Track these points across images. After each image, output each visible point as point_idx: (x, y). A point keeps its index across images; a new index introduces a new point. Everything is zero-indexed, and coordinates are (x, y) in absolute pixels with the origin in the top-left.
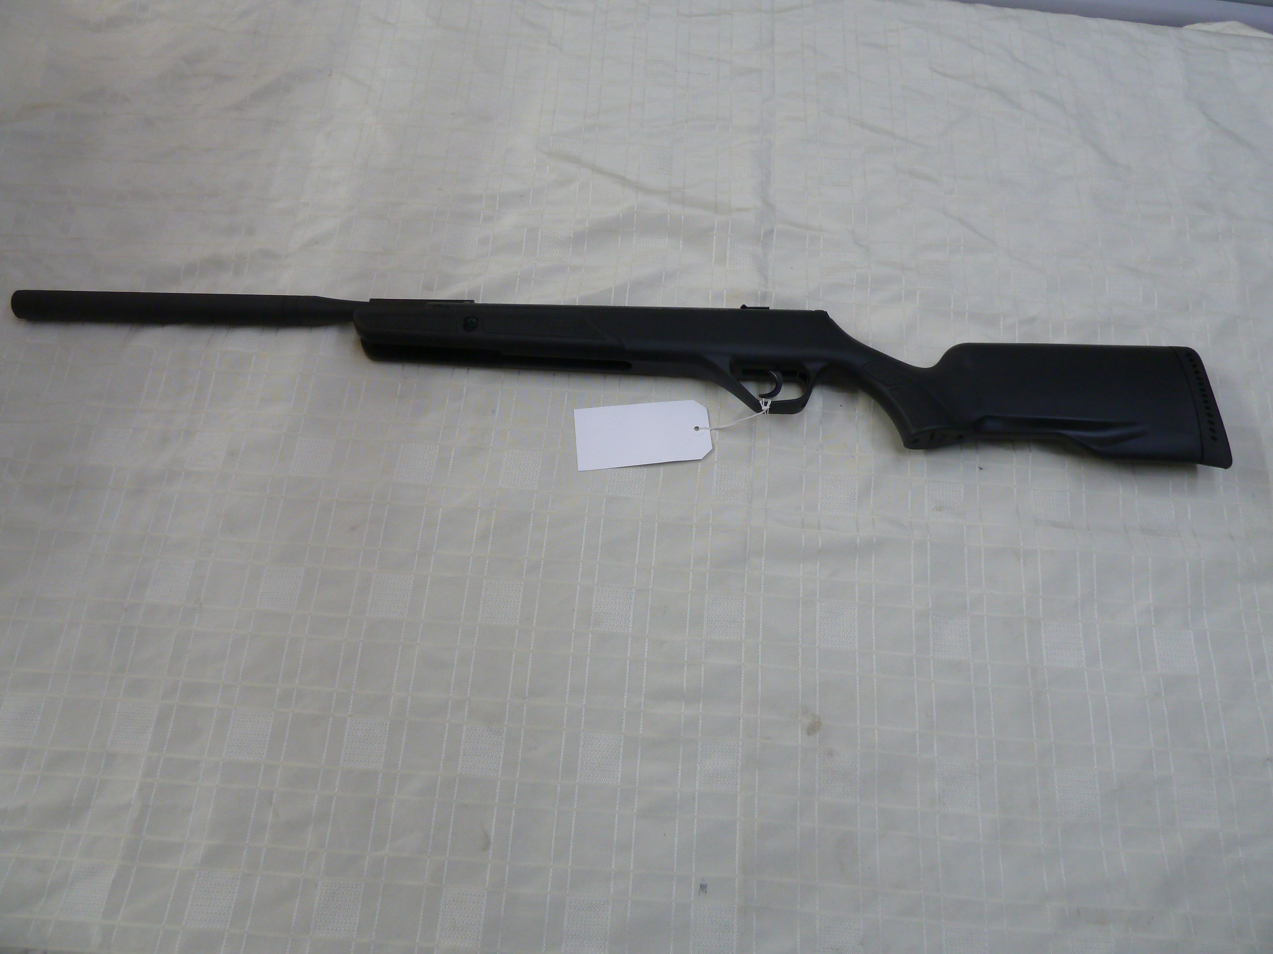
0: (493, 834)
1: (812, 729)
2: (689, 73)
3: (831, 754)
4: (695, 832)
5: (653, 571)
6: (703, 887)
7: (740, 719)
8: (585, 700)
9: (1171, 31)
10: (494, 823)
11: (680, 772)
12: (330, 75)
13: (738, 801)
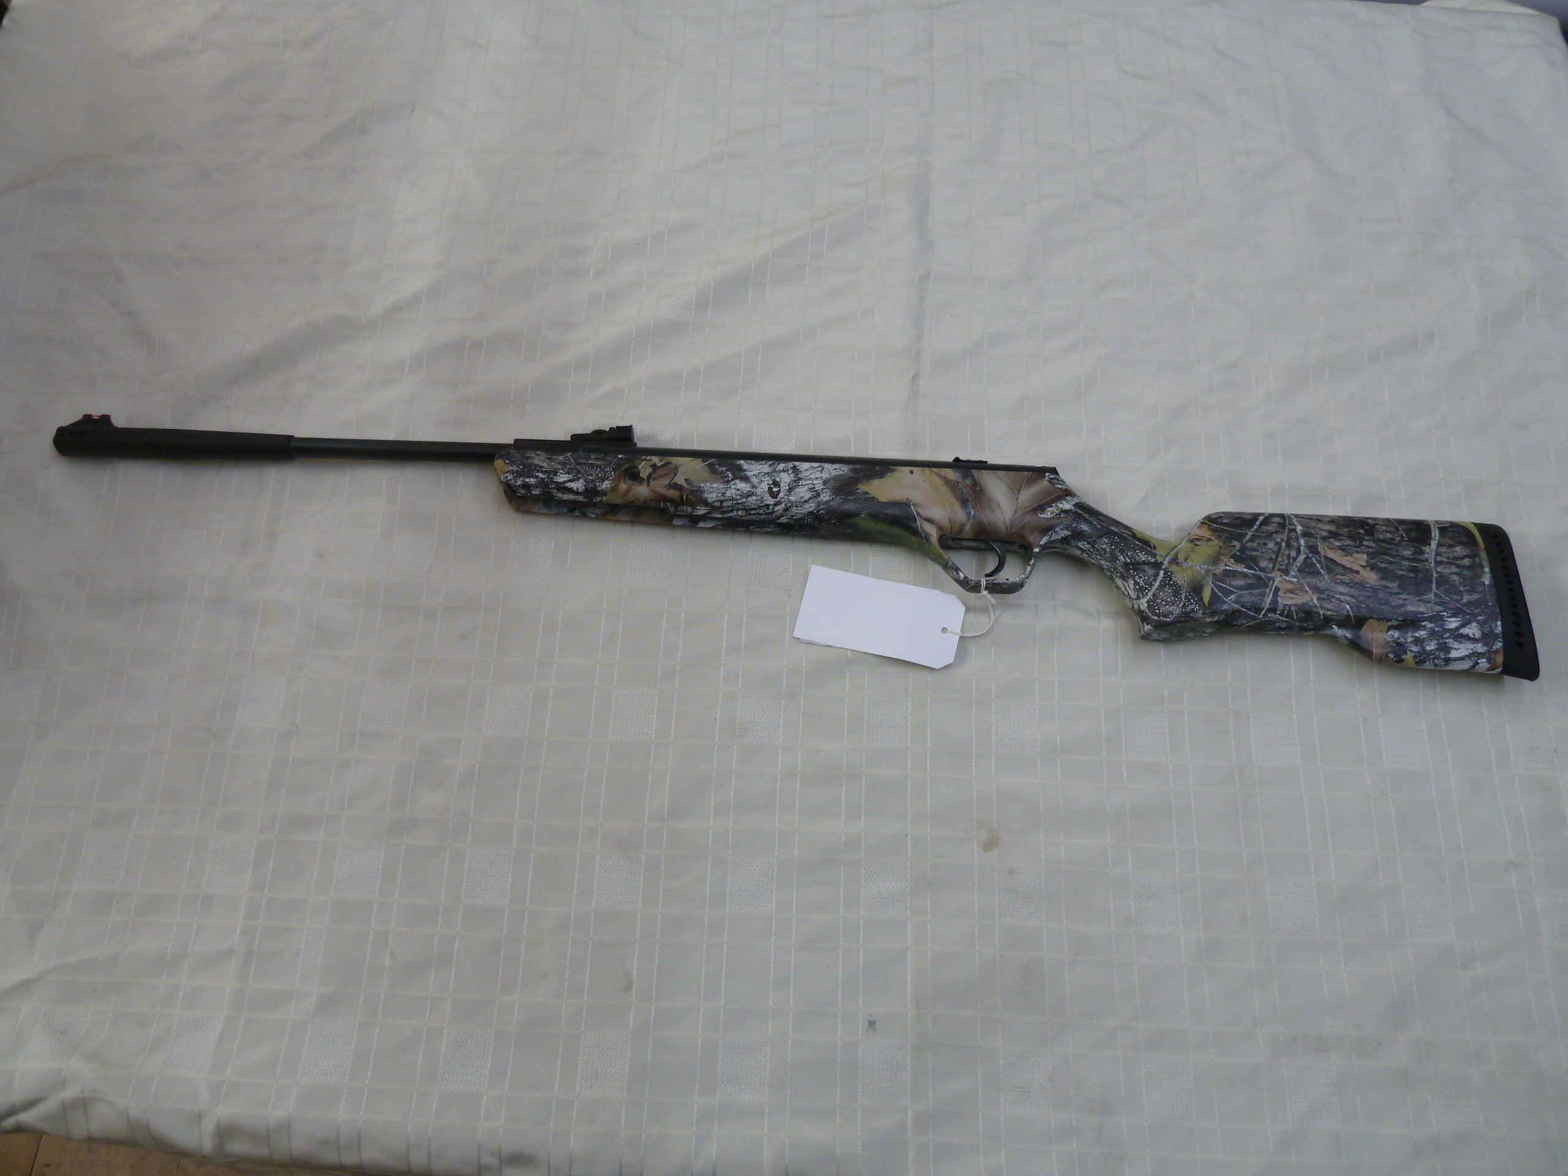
0: (635, 972)
1: (990, 845)
2: (833, 86)
3: (1012, 872)
4: (861, 963)
5: (803, 672)
6: (872, 1024)
7: (907, 836)
8: (731, 821)
9: (1407, 10)
10: (635, 962)
11: (842, 896)
12: (412, 111)
13: (909, 928)
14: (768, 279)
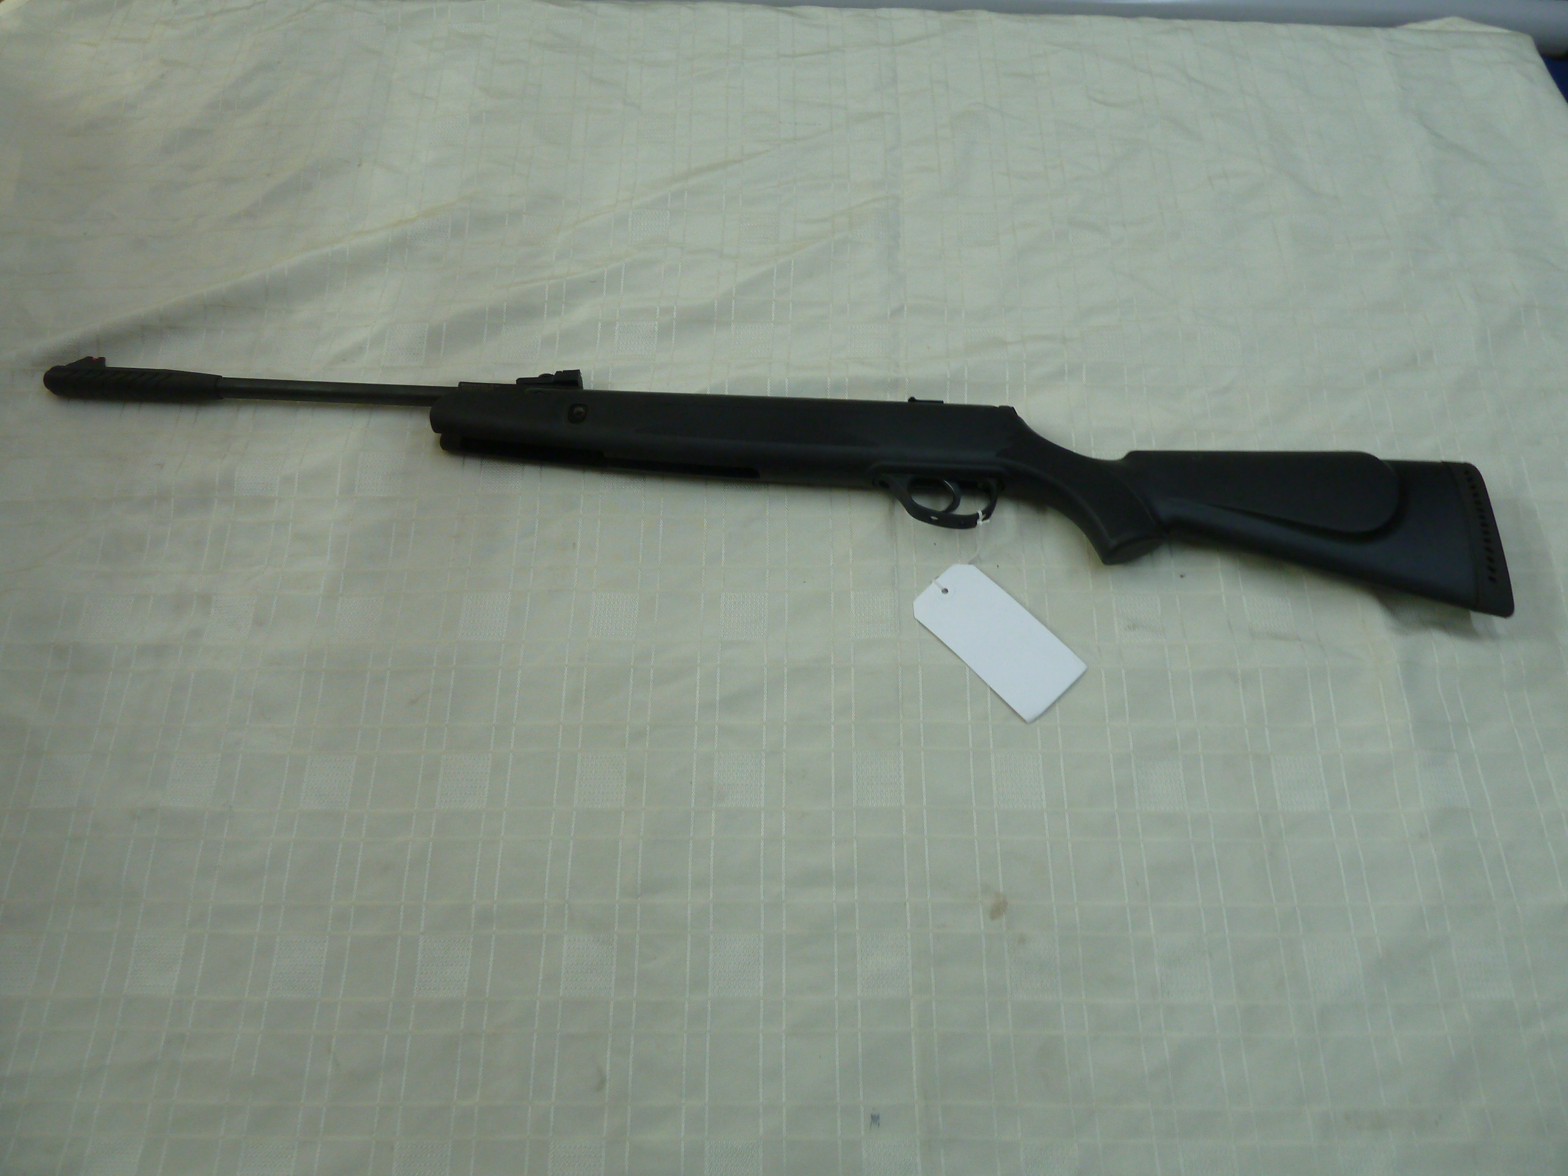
0: (608, 1068)
1: (997, 910)
2: (796, 124)
3: (1022, 940)
4: (860, 1050)
5: (785, 728)
6: (875, 1119)
7: (905, 904)
8: (711, 894)
9: (1378, 32)
10: (608, 1055)
11: (836, 974)
12: (359, 165)
13: (912, 1008)
14: (733, 318)
